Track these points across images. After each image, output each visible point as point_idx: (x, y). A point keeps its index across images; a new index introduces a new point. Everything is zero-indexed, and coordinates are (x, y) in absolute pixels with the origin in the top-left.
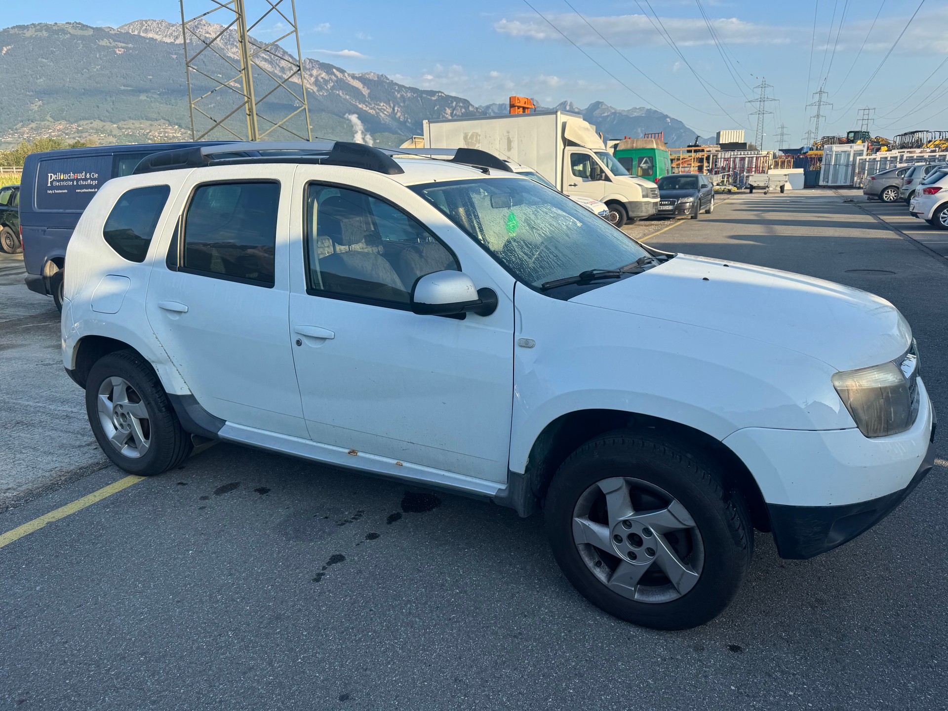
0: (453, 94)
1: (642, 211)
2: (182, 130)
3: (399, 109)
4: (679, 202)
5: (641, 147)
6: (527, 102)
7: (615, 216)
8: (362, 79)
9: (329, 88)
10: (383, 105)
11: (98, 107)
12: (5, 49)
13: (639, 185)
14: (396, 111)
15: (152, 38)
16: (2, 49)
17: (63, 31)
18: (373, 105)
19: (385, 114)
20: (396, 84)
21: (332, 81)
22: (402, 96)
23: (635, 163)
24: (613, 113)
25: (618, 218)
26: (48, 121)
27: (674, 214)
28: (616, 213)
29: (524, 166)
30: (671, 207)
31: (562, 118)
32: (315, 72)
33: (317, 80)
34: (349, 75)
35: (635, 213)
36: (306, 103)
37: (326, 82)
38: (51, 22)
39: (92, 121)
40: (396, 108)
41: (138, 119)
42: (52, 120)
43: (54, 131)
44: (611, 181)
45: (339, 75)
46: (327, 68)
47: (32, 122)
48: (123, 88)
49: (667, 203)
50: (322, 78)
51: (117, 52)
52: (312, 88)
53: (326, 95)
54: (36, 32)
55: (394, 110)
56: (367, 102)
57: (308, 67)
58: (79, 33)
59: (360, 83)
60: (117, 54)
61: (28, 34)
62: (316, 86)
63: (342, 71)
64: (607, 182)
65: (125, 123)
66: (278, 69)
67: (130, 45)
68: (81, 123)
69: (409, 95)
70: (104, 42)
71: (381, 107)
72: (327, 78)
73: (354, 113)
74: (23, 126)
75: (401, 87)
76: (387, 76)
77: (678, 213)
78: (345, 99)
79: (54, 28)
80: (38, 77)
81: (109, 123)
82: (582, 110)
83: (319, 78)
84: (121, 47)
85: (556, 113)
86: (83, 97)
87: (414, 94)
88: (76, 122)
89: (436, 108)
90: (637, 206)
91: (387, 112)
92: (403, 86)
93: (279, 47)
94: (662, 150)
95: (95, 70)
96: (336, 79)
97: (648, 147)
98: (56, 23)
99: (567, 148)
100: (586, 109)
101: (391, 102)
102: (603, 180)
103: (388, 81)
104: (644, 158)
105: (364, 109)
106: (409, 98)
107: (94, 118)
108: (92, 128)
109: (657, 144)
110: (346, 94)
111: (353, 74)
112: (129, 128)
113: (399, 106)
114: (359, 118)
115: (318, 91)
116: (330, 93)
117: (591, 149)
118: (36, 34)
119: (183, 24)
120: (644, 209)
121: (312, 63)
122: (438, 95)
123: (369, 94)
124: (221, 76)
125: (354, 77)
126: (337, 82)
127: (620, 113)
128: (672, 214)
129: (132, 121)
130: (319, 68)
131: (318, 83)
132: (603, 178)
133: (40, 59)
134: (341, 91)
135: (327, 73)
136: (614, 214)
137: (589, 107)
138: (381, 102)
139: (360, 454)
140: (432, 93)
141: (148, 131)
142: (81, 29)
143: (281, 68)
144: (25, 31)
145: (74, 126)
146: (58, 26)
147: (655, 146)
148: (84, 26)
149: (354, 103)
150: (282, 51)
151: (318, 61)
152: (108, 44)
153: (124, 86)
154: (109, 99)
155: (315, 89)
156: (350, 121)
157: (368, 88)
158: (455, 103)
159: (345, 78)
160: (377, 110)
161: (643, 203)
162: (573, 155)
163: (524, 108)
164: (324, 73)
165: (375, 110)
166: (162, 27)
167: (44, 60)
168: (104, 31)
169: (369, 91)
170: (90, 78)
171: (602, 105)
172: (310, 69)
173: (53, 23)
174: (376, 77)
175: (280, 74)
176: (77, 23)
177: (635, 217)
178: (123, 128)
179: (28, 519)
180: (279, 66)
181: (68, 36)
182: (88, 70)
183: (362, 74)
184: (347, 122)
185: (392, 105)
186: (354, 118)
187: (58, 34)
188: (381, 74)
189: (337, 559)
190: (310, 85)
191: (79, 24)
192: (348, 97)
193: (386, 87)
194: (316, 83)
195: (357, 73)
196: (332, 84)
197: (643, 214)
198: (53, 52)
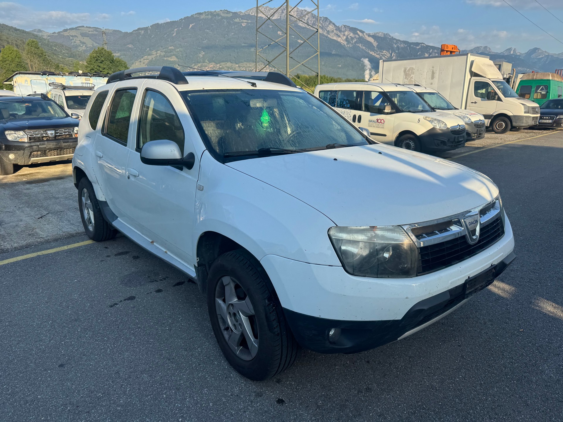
0: (431, 45)
1: (523, 122)
2: (270, 68)
3: (395, 55)
4: (557, 118)
5: (540, 78)
6: (454, 48)
7: (502, 125)
8: (374, 37)
9: (354, 42)
10: (385, 52)
11: (230, 55)
12: (191, 25)
13: (523, 104)
14: (393, 56)
15: (261, 17)
16: (190, 26)
17: (218, 15)
18: (379, 52)
19: (386, 58)
20: (395, 39)
21: (356, 38)
22: (398, 46)
23: (533, 89)
24: (546, 55)
25: (504, 126)
26: (206, 63)
27: (552, 126)
28: (503, 123)
29: (428, 89)
30: (550, 121)
31: (471, 58)
32: (346, 33)
33: (347, 38)
34: (366, 34)
35: (517, 124)
36: (319, 51)
37: (352, 38)
38: (213, 11)
39: (227, 63)
40: (393, 54)
41: (249, 62)
42: (208, 62)
43: (208, 68)
44: (502, 101)
45: (360, 35)
46: (354, 30)
47: (199, 63)
48: (243, 45)
49: (548, 118)
50: (350, 36)
51: (243, 25)
52: (344, 42)
53: (352, 47)
54: (206, 16)
55: (391, 55)
56: (376, 50)
57: (343, 30)
58: (226, 15)
59: (373, 39)
60: (242, 26)
61: (202, 17)
62: (346, 41)
63: (362, 32)
64: (498, 102)
65: (243, 64)
66: (326, 31)
67: (249, 21)
68: (221, 64)
69: (402, 45)
70: (237, 20)
71: (383, 54)
72: (353, 36)
73: (366, 58)
74: (195, 65)
75: (398, 41)
76: (390, 34)
77: (556, 125)
78: (363, 49)
79: (215, 13)
80: (204, 39)
81: (235, 64)
82: (523, 54)
83: (349, 37)
84: (245, 22)
85: (467, 54)
86: (224, 50)
87: (405, 45)
88: (219, 63)
89: (419, 53)
90: (519, 119)
91: (387, 56)
92: (399, 40)
93: (328, 19)
94: (557, 81)
95: (231, 35)
96: (358, 37)
97: (545, 79)
98: (215, 11)
99: (473, 78)
100: (525, 53)
101: (390, 50)
102: (496, 100)
103: (390, 37)
104: (540, 86)
105: (373, 55)
106: (402, 47)
107: (227, 61)
108: (226, 67)
109: (553, 76)
110: (363, 46)
111: (369, 34)
112: (244, 67)
113: (395, 53)
114: (369, 61)
115: (347, 44)
116: (354, 45)
117: (489, 79)
118: (206, 17)
119: (257, 7)
120: (524, 121)
121: (345, 27)
122: (421, 46)
123: (377, 45)
124: (294, 37)
125: (369, 35)
126: (359, 38)
127: (552, 56)
128: (551, 126)
129: (245, 63)
130: (349, 30)
131: (348, 39)
132: (496, 98)
133: (206, 30)
134: (360, 44)
135: (354, 33)
136: (502, 123)
137: (528, 52)
138: (384, 50)
139: (155, 244)
140: (417, 44)
141: (253, 68)
142: (227, 13)
143: (327, 31)
144: (201, 16)
145: (218, 65)
146: (216, 13)
147: (551, 78)
148: (228, 11)
149: (367, 51)
150: (329, 21)
151: (349, 26)
152: (239, 21)
153: (244, 43)
154: (236, 51)
155: (345, 43)
156: (364, 63)
157: (377, 42)
158: (432, 50)
159: (364, 36)
160: (381, 56)
161: (525, 117)
162: (476, 83)
163: (451, 52)
164: (352, 34)
165: (379, 55)
166: (266, 11)
167: (208, 31)
168: (238, 14)
169: (377, 44)
170: (228, 40)
171: (538, 51)
172: (344, 31)
173: (214, 11)
174: (383, 35)
175: (326, 35)
176: (225, 10)
177: (518, 126)
178: (241, 67)
179: (33, 252)
180: (326, 30)
181: (220, 18)
182: (228, 35)
183: (375, 33)
184: (362, 62)
185: (391, 52)
186: (366, 61)
187: (216, 17)
188: (386, 33)
189: (132, 298)
190: (343, 40)
191: (226, 10)
192: (364, 48)
193: (388, 41)
194: (347, 40)
195: (372, 33)
196: (355, 40)
197: (523, 125)
198: (212, 26)
